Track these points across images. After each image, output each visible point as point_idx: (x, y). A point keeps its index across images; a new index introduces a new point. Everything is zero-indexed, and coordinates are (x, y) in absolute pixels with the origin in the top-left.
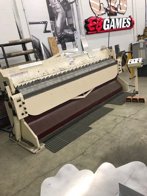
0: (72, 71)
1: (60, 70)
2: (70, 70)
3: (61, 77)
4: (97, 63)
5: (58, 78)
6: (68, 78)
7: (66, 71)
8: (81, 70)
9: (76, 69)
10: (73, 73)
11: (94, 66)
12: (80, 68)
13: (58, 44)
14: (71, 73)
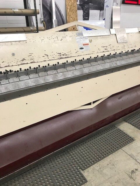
0: (81, 62)
1: (58, 56)
2: (78, 60)
3: (55, 72)
4: (127, 53)
5: (49, 72)
6: (70, 75)
7: (70, 60)
8: (96, 63)
9: (89, 61)
10: (82, 66)
11: (121, 58)
12: (96, 59)
13: (79, 9)
14: (78, 67)
